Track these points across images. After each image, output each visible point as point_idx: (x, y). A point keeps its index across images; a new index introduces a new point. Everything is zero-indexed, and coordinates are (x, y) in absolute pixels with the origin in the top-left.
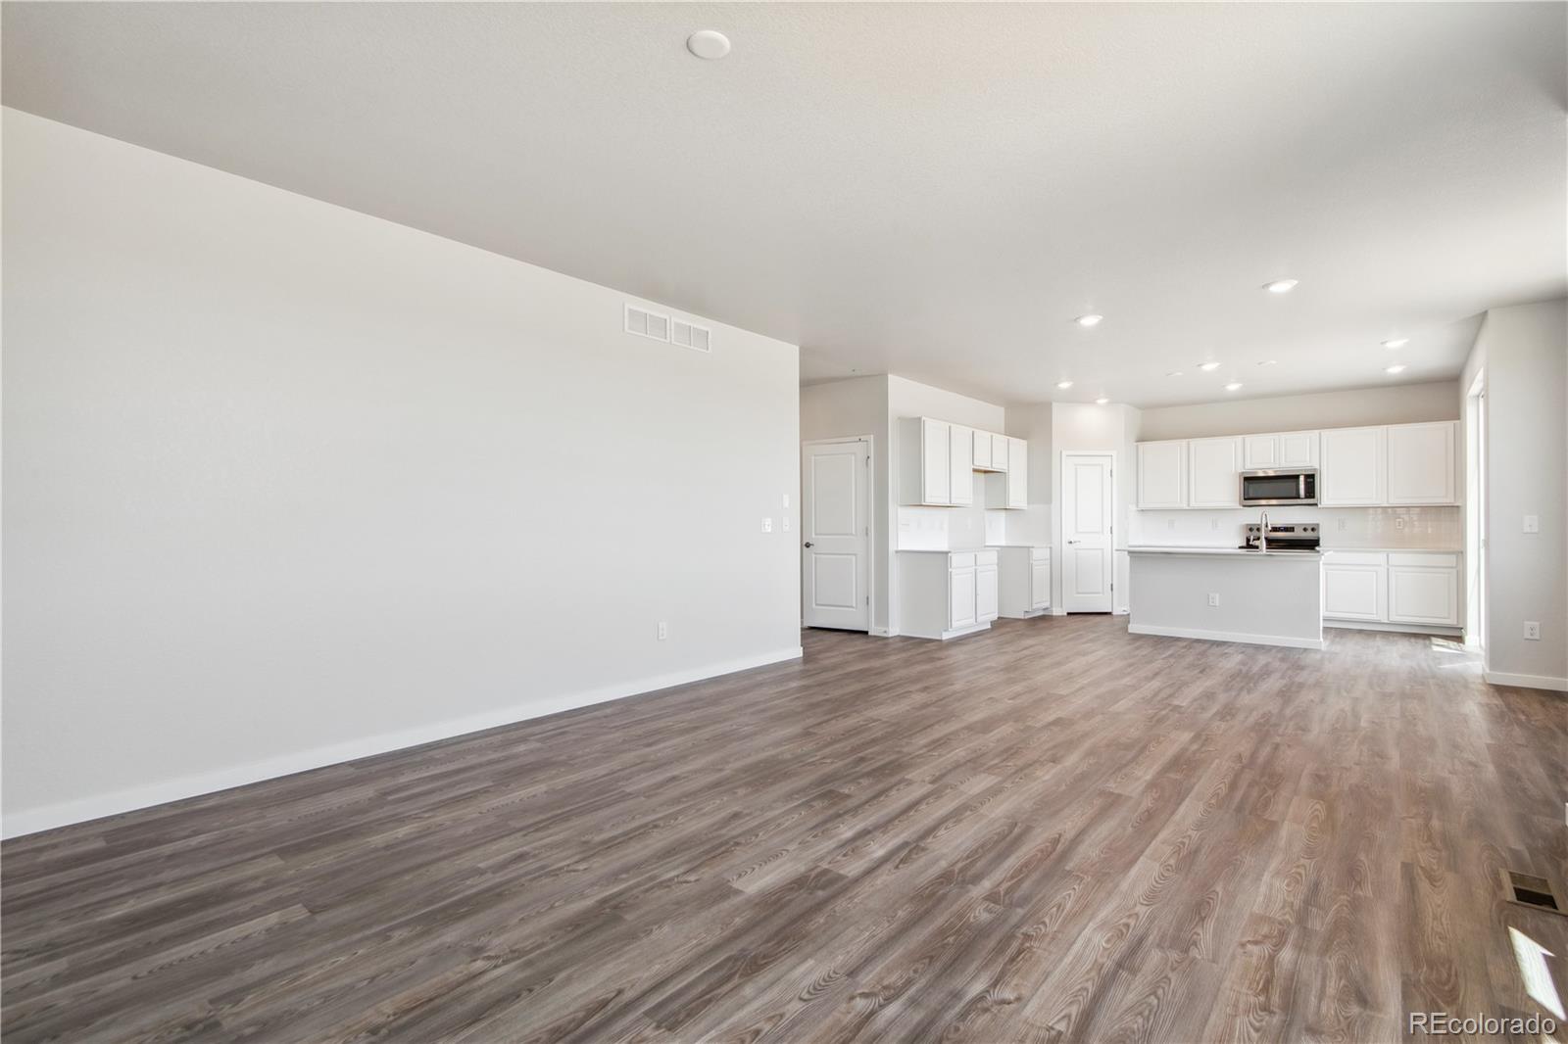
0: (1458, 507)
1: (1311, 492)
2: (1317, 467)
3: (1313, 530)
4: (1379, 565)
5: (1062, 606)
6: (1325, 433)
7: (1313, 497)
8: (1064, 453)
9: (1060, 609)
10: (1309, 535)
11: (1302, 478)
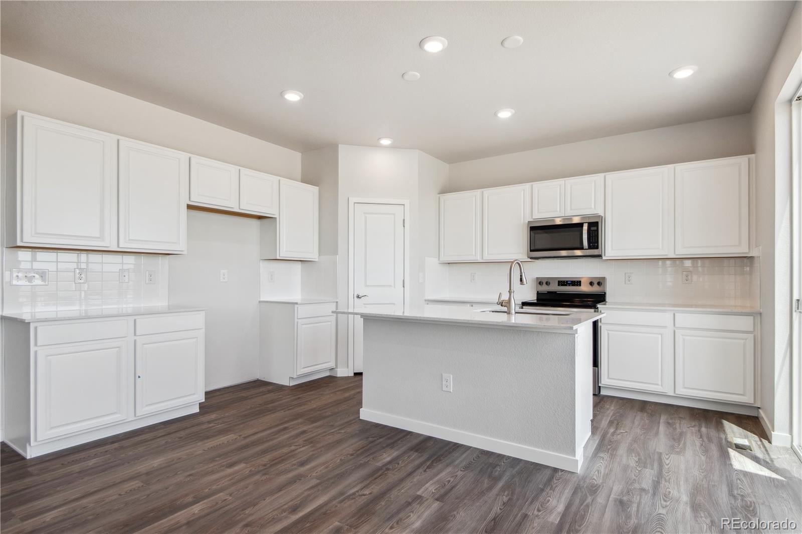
0: (752, 258)
1: (594, 242)
2: (603, 215)
3: (599, 284)
4: (665, 327)
5: (348, 367)
6: (611, 176)
7: (597, 248)
8: (352, 200)
9: (346, 369)
10: (595, 289)
11: (585, 227)
